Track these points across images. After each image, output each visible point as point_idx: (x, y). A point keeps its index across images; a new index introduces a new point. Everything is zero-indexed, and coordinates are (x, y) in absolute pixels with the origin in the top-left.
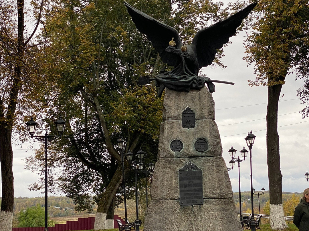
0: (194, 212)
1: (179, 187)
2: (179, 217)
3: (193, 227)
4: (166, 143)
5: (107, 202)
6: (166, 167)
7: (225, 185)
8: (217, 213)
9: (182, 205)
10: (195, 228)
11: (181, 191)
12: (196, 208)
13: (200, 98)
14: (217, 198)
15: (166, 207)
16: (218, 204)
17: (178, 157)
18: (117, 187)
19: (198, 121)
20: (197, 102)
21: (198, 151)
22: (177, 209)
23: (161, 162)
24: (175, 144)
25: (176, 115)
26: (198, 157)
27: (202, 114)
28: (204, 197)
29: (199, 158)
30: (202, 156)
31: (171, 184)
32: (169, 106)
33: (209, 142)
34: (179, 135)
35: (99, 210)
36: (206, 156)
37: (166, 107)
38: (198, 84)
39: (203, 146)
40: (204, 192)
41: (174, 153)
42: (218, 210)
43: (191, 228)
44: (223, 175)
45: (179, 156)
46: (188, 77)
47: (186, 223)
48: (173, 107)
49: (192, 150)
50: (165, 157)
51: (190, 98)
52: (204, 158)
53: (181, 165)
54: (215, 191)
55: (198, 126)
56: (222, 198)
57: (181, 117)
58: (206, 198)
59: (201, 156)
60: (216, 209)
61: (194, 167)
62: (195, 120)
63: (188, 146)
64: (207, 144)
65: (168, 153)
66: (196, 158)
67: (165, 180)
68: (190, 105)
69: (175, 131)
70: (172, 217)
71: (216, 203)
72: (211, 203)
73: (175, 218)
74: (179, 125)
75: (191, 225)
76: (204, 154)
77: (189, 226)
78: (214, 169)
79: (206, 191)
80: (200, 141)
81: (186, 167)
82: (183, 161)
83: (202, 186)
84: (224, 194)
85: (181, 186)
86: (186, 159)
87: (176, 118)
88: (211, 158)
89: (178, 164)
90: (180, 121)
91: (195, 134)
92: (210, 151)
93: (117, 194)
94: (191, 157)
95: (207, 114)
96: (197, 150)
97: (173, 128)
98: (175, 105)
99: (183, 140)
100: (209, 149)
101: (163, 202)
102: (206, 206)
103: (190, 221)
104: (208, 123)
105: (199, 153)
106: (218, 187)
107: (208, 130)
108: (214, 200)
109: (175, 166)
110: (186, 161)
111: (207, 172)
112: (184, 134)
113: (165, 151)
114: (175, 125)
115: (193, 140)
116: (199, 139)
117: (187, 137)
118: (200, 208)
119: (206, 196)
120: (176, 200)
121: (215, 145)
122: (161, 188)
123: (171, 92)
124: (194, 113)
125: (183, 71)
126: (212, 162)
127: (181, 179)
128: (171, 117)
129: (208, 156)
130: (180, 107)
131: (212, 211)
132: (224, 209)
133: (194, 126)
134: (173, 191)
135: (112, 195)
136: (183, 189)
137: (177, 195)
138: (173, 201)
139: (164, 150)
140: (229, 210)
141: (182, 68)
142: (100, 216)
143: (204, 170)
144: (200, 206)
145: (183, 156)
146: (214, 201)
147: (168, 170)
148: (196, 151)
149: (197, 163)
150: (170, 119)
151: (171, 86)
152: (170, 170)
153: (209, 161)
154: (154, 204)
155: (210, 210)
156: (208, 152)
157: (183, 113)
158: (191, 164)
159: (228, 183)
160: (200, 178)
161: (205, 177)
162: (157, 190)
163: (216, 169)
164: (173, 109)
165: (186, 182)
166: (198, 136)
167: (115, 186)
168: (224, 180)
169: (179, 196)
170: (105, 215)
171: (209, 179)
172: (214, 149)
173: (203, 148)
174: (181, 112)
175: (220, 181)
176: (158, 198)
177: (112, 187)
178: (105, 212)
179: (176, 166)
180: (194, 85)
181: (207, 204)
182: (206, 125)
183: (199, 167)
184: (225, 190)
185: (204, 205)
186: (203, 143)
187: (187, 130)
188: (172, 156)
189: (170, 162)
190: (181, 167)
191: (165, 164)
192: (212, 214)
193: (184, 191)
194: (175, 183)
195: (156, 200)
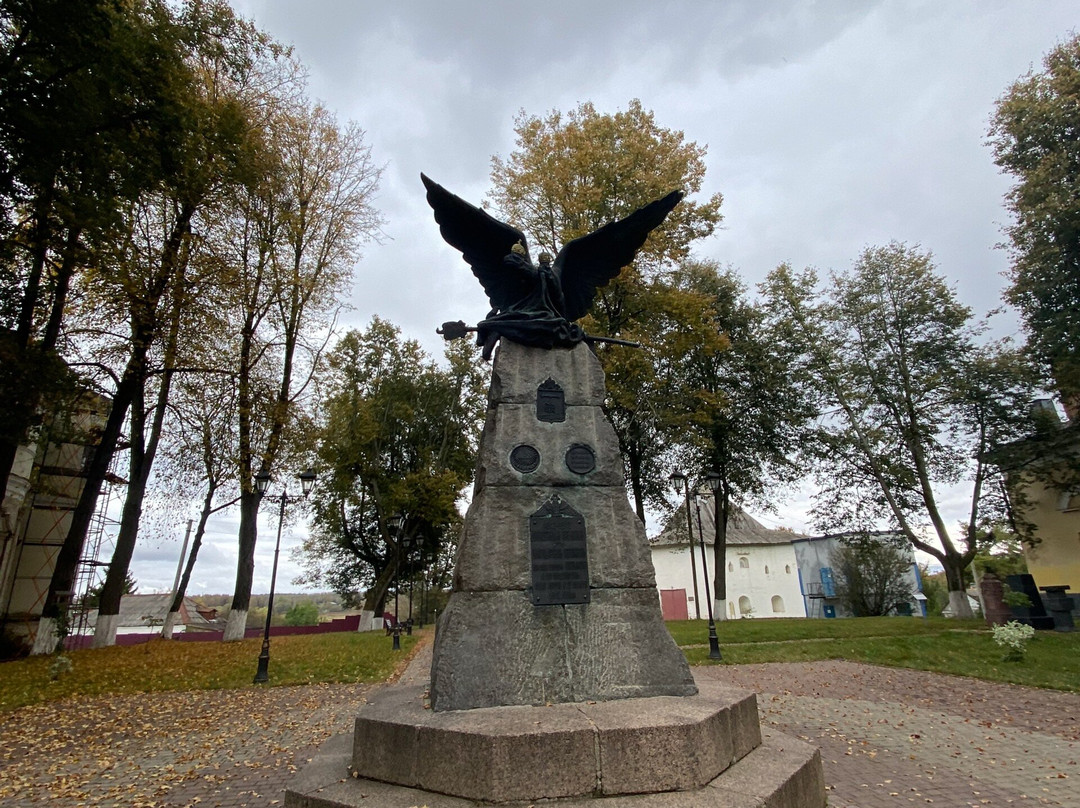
0: (567, 624)
1: (530, 557)
2: (529, 637)
3: (568, 664)
4: (501, 451)
5: (375, 599)
6: (501, 508)
7: (638, 554)
8: (625, 627)
9: (537, 603)
10: (573, 668)
11: (535, 568)
12: (572, 612)
13: (574, 363)
14: (621, 587)
15: (497, 610)
16: (626, 602)
17: (529, 485)
18: (389, 580)
19: (571, 408)
20: (569, 371)
21: (575, 473)
22: (524, 614)
23: (488, 494)
24: (520, 455)
25: (524, 392)
26: (575, 485)
27: (579, 394)
28: (591, 582)
29: (577, 487)
30: (583, 485)
31: (511, 549)
32: (508, 374)
33: (598, 453)
34: (531, 435)
35: (367, 608)
36: (591, 484)
37: (501, 376)
38: (569, 334)
39: (585, 461)
40: (590, 573)
41: (519, 475)
42: (626, 617)
43: (561, 668)
44: (633, 531)
45: (530, 482)
46: (550, 315)
47: (548, 655)
48: (518, 376)
49: (560, 469)
50: (498, 484)
51: (554, 362)
52: (586, 488)
53: (535, 503)
54: (616, 568)
55: (571, 418)
56: (634, 586)
57: (536, 398)
58: (595, 585)
59: (580, 484)
60: (621, 615)
61: (566, 508)
62: (565, 405)
63: (552, 460)
64: (594, 457)
65: (504, 474)
66: (567, 488)
67: (497, 538)
68: (554, 374)
69: (521, 425)
70: (513, 638)
71: (619, 599)
72: (608, 599)
73: (520, 640)
74: (531, 414)
75: (562, 661)
76: (586, 479)
77: (556, 662)
78: (611, 515)
79: (597, 569)
80: (577, 450)
81: (548, 508)
82: (539, 493)
83: (584, 555)
84: (638, 576)
85: (536, 554)
86: (547, 489)
87: (523, 399)
88: (604, 490)
89: (528, 502)
90: (533, 407)
91: (566, 434)
92: (600, 473)
93: (390, 589)
94: (559, 484)
95: (589, 396)
96: (571, 470)
97: (516, 420)
98: (521, 372)
99: (541, 445)
100: (599, 468)
101: (489, 596)
102: (597, 607)
103: (559, 647)
104: (593, 414)
105: (575, 476)
106: (624, 559)
107: (593, 427)
108: (615, 591)
109: (520, 506)
110: (547, 493)
111: (595, 522)
112: (541, 434)
113: (498, 469)
114: (521, 414)
115: (561, 447)
116: (575, 446)
117: (548, 441)
118: (583, 612)
119: (595, 582)
120: (523, 590)
121: (612, 461)
122: (485, 558)
123: (513, 346)
124: (562, 392)
125: (542, 303)
126: (605, 499)
127: (535, 537)
128: (513, 397)
129: (596, 485)
130: (533, 378)
131: (614, 621)
132: (640, 617)
133: (563, 419)
134: (514, 568)
135: (383, 589)
136: (540, 562)
137: (524, 579)
138: (516, 593)
139: (496, 467)
140: (653, 617)
141: (540, 296)
142: (367, 615)
143: (590, 517)
144: (582, 607)
145: (542, 482)
146: (616, 595)
147: (503, 514)
148: (569, 472)
149: (572, 498)
150: (511, 400)
151: (516, 332)
152: (508, 514)
153: (600, 496)
154: (467, 603)
155: (607, 617)
156: (595, 474)
157: (539, 390)
158: (560, 502)
159: (645, 550)
160: (581, 534)
161: (593, 532)
162: (476, 565)
163: (617, 515)
164: (518, 380)
165: (547, 545)
166: (573, 439)
167: (387, 579)
168: (636, 542)
169: (530, 579)
170: (372, 613)
171: (602, 539)
172: (610, 470)
173: (585, 465)
174: (534, 387)
175: (627, 543)
176: (478, 585)
177: (383, 580)
178: (372, 610)
179: (525, 505)
180: (562, 336)
181: (598, 603)
182: (590, 417)
183: (578, 509)
184: (639, 566)
185: (593, 604)
186: (585, 456)
187: (548, 426)
188: (514, 481)
189: (509, 496)
190: (535, 508)
191: (496, 500)
192: (613, 628)
193: (543, 568)
194: (521, 547)
195: (472, 590)
